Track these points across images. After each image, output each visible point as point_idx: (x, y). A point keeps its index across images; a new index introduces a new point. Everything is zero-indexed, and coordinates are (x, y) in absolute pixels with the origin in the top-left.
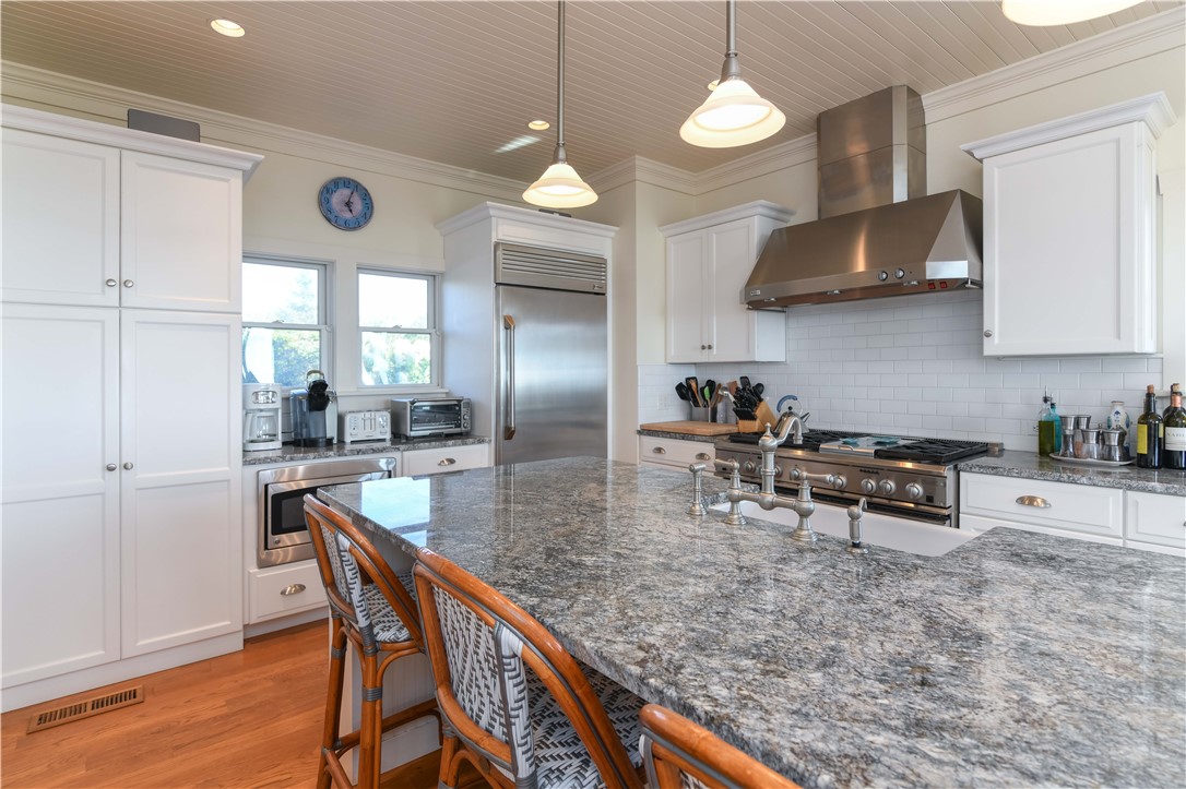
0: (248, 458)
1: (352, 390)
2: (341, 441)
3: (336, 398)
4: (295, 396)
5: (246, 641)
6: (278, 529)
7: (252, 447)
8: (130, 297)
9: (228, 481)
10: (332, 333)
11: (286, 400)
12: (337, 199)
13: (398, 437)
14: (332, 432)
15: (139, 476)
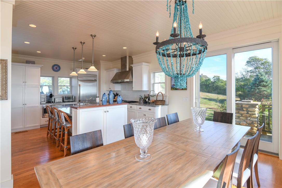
0: (41, 104)
1: (57, 95)
2: (55, 102)
3: (54, 96)
4: (48, 96)
5: (40, 128)
6: (45, 113)
7: (41, 103)
8: (26, 84)
9: (38, 106)
10: (54, 87)
11: (47, 96)
12: (55, 67)
13: (63, 101)
14: (53, 101)
15: (27, 105)
